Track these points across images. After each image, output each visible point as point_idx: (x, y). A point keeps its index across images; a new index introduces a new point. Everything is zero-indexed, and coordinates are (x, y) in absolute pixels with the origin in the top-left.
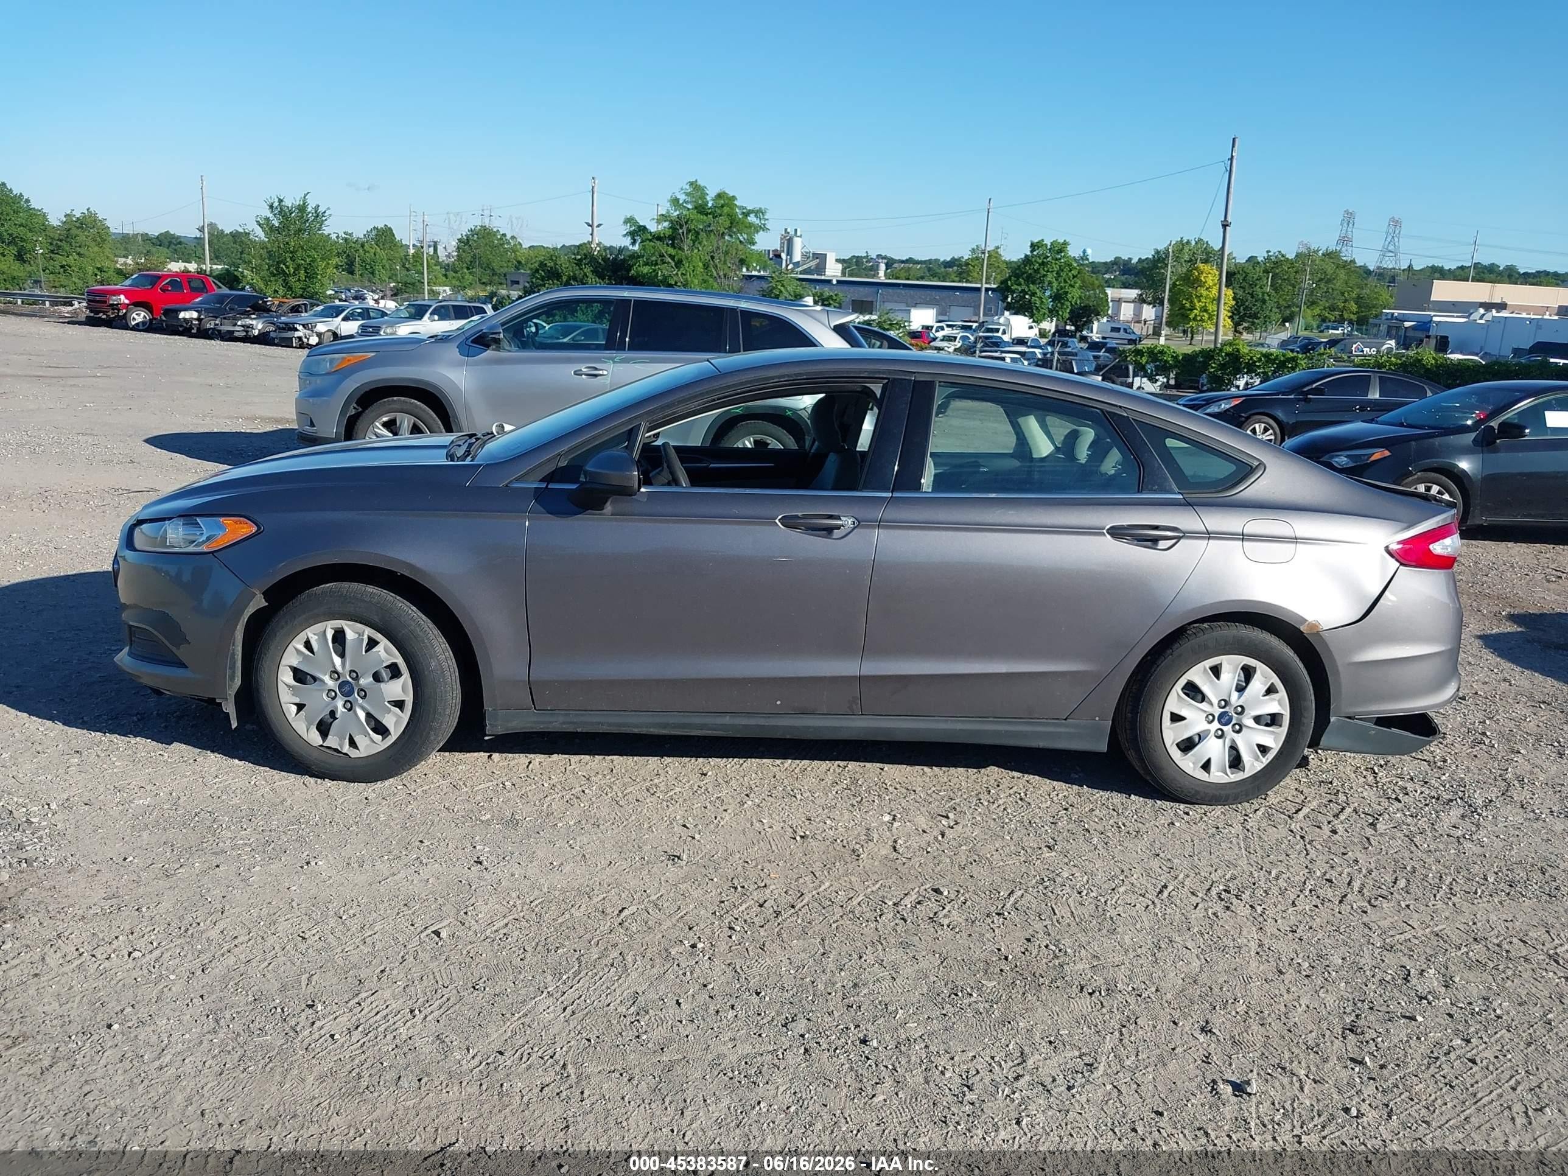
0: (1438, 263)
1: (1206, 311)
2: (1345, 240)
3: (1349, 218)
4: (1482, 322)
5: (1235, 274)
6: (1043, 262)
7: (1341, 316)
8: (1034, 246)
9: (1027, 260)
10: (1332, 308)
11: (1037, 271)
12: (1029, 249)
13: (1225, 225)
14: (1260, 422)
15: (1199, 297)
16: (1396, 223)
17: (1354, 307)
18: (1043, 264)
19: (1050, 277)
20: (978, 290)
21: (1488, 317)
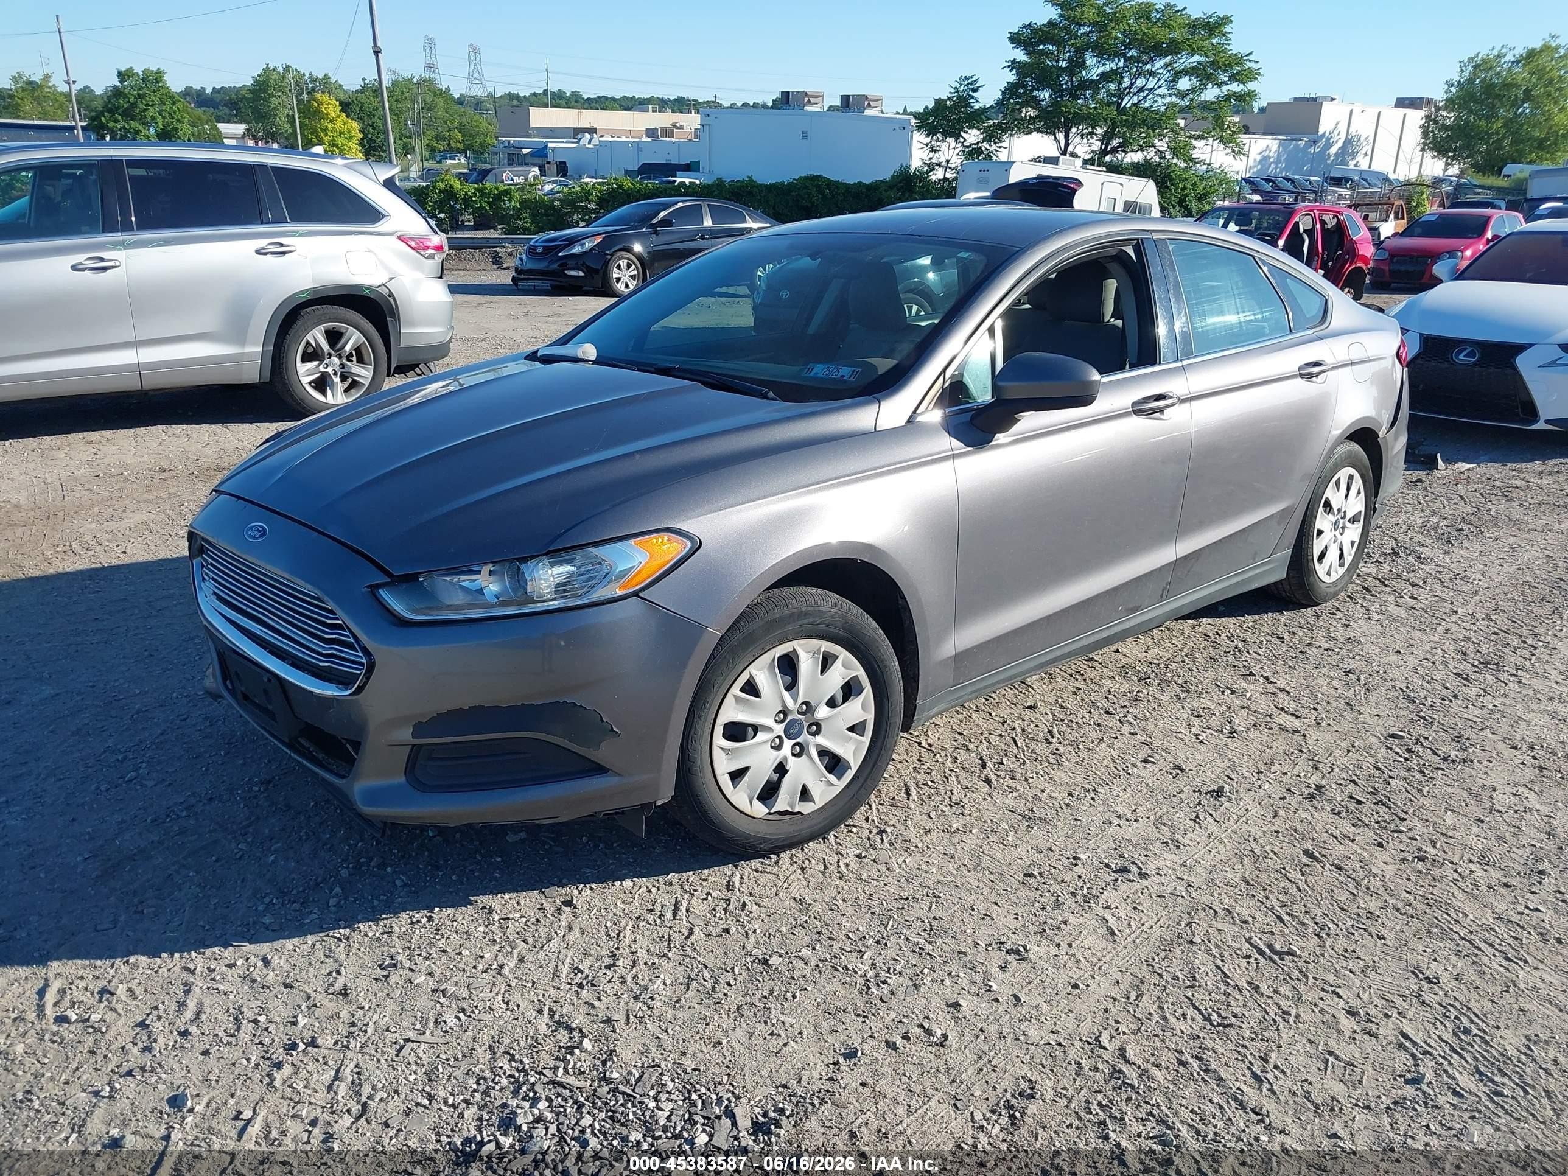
0: (514, 90)
1: (336, 145)
2: (430, 67)
3: (429, 42)
4: (591, 146)
5: (350, 104)
6: (139, 95)
7: (449, 145)
8: (122, 75)
9: (117, 93)
10: (438, 138)
11: (134, 105)
12: (117, 79)
13: (377, 52)
14: (623, 258)
15: (325, 130)
16: (475, 50)
17: (459, 137)
18: (140, 96)
19: (151, 112)
20: (72, 128)
21: (595, 141)
